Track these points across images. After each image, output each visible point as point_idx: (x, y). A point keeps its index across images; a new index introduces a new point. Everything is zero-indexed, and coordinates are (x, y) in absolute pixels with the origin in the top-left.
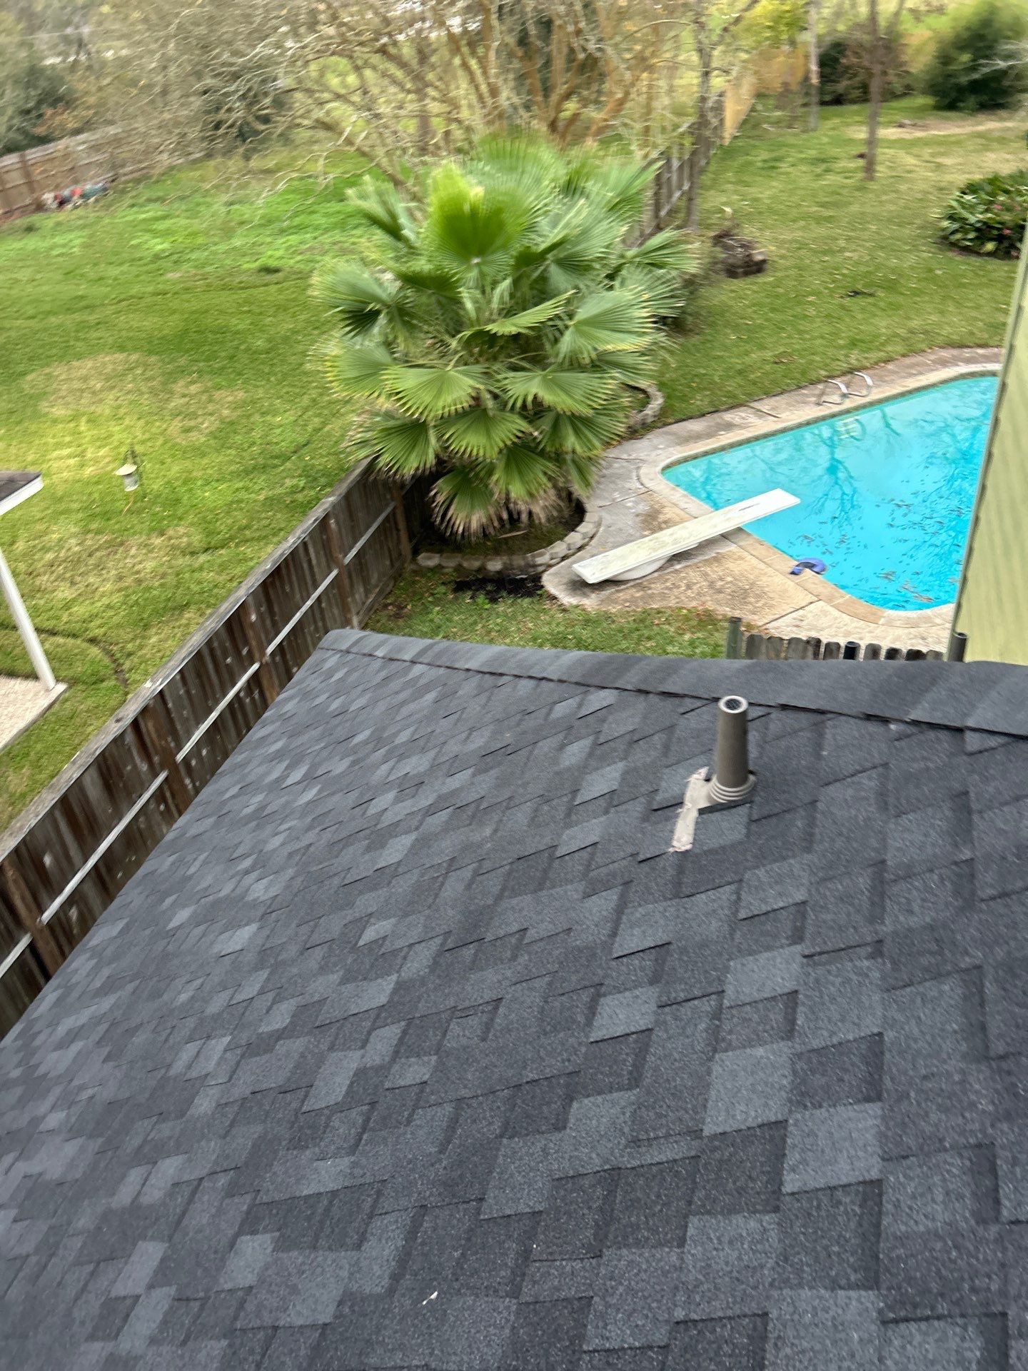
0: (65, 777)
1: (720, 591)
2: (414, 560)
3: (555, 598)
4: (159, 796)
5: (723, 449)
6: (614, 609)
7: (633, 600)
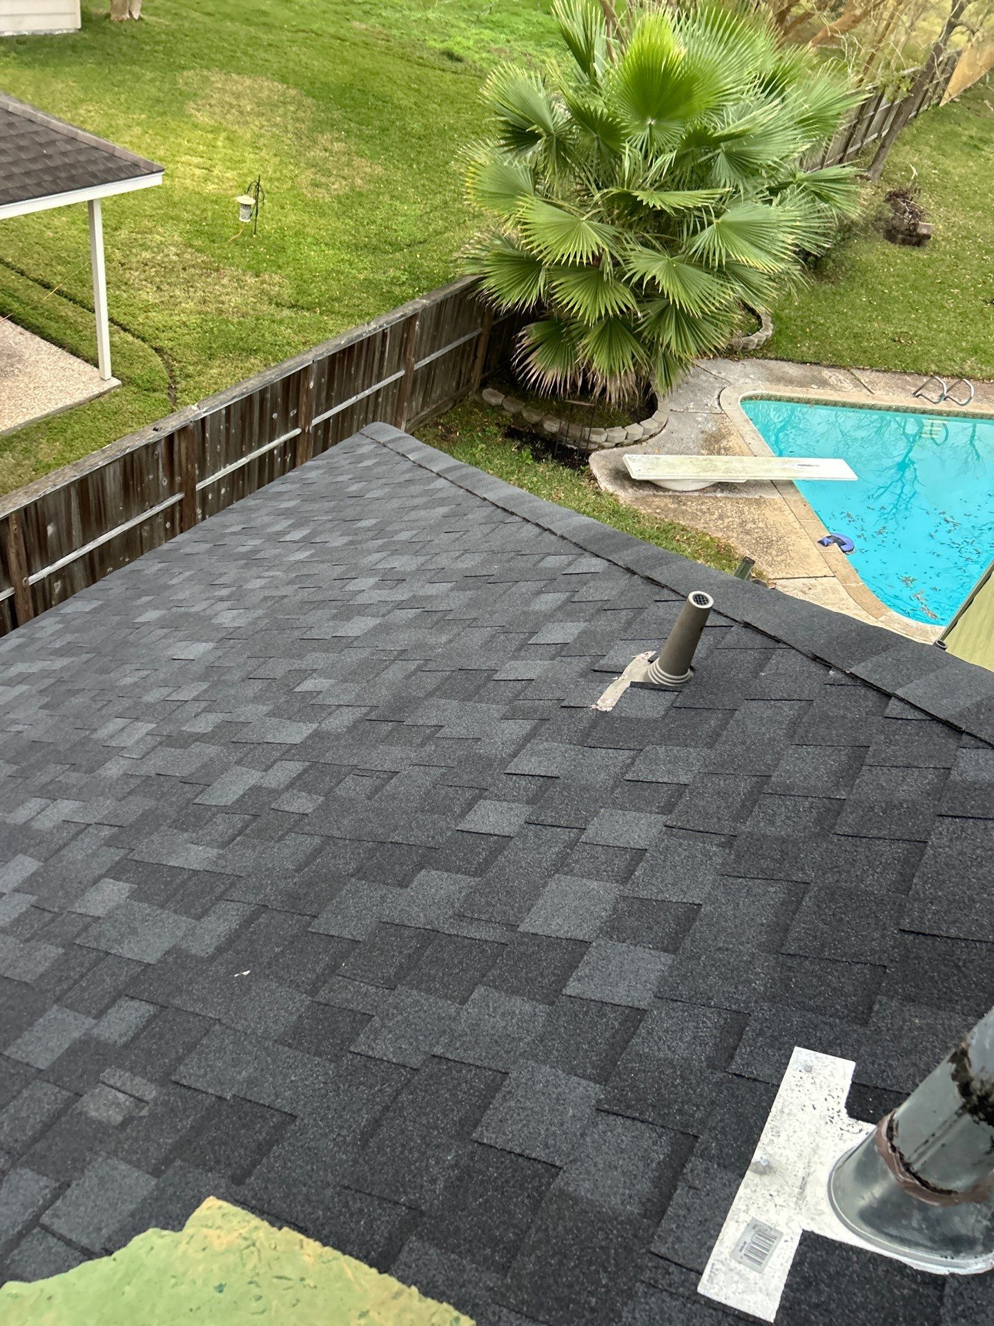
0: (93, 461)
1: (748, 533)
2: (479, 391)
3: (595, 479)
4: (169, 513)
5: (808, 402)
6: (643, 510)
7: (665, 510)
